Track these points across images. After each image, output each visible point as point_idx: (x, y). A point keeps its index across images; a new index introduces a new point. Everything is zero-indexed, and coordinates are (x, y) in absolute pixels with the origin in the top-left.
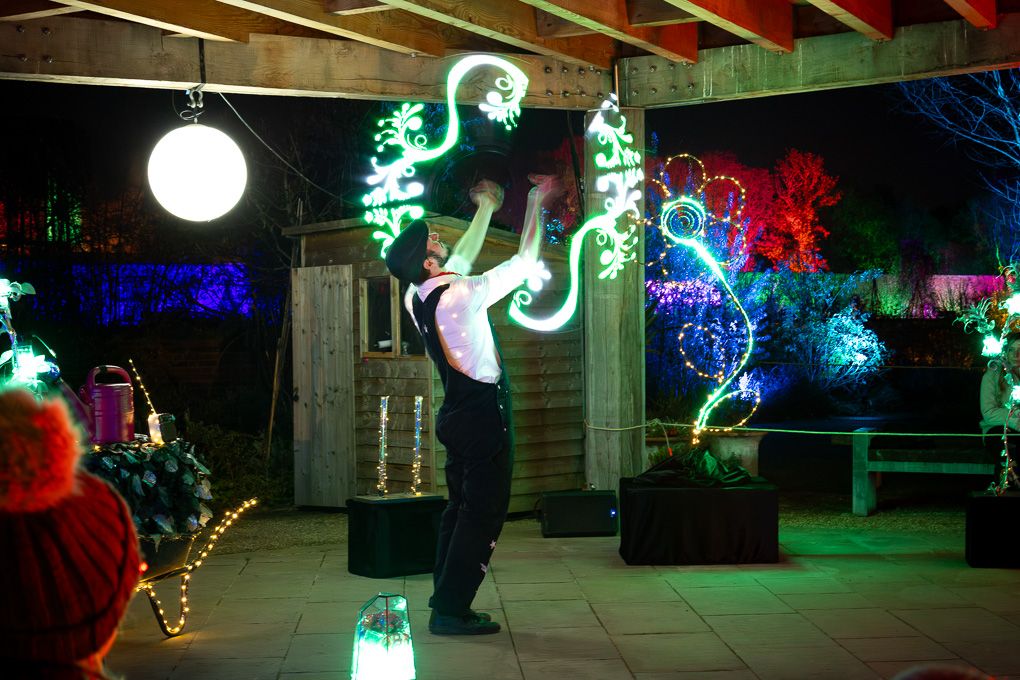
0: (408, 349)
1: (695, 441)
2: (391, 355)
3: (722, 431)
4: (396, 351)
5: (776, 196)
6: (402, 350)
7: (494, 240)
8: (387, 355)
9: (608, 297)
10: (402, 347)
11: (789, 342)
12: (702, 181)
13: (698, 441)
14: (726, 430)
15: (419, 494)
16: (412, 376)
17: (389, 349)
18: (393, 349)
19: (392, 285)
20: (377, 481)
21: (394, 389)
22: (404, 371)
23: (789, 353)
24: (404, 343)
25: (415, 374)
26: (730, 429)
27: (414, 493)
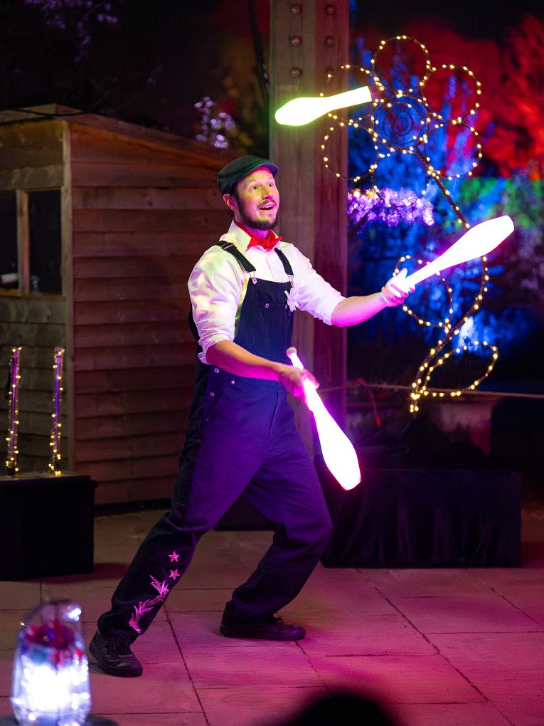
0: (39, 284)
1: (413, 409)
2: (18, 292)
3: (447, 396)
4: (23, 289)
5: (505, 77)
6: (31, 288)
7: (152, 145)
8: (13, 292)
9: (300, 219)
10: (31, 282)
11: (528, 275)
12: (425, 72)
13: (417, 409)
14: (453, 394)
15: (58, 473)
16: (45, 320)
17: (14, 285)
18: (20, 284)
19: (18, 202)
20: (4, 456)
21: (20, 336)
22: (35, 313)
23: (527, 290)
24: (34, 277)
25: (48, 318)
26: (459, 393)
27: (52, 472)
